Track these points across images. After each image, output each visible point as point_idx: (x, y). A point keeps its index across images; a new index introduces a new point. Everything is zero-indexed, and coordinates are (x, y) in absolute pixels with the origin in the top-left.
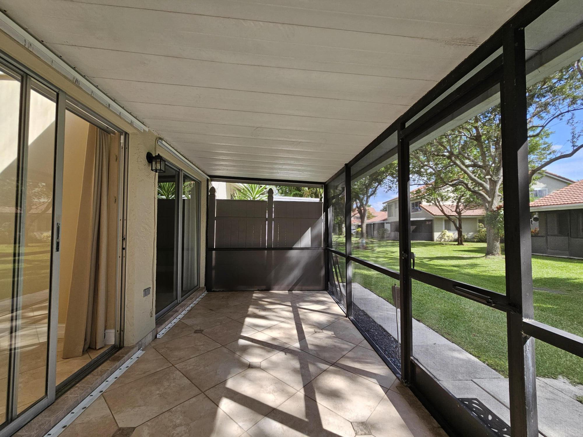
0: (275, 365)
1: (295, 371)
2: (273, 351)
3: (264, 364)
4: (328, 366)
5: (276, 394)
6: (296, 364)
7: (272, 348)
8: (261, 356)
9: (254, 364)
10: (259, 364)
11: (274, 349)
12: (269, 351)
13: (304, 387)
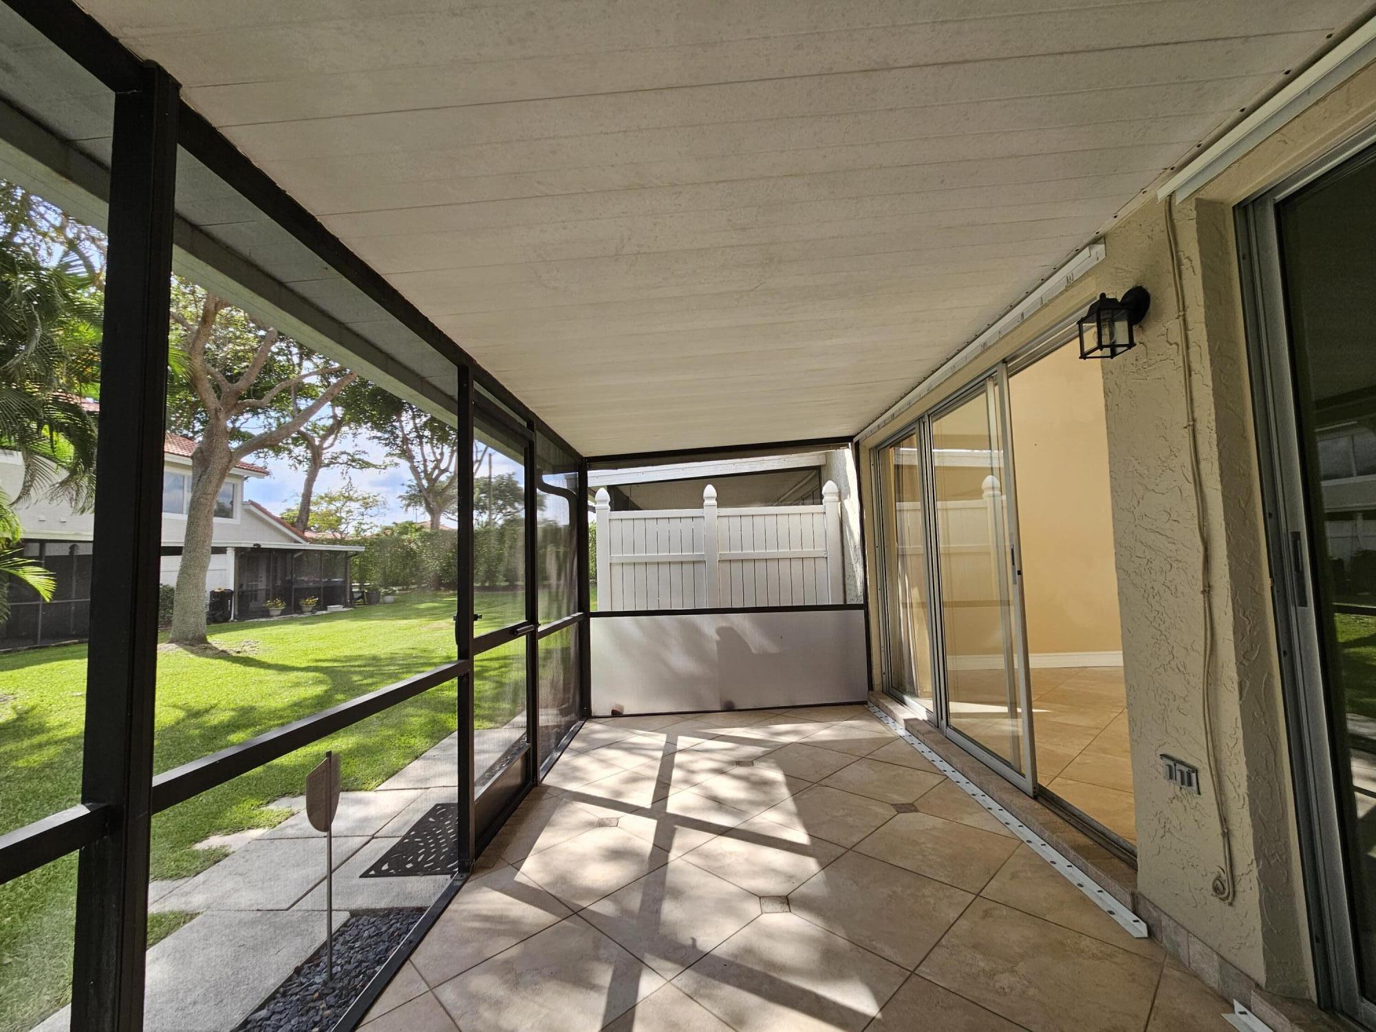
0: (727, 907)
1: (677, 894)
2: (736, 956)
3: (753, 908)
4: (591, 908)
5: (719, 851)
6: (671, 911)
7: (739, 966)
8: (770, 935)
9: (778, 907)
10: (765, 908)
11: (732, 964)
12: (748, 951)
13: (667, 864)
